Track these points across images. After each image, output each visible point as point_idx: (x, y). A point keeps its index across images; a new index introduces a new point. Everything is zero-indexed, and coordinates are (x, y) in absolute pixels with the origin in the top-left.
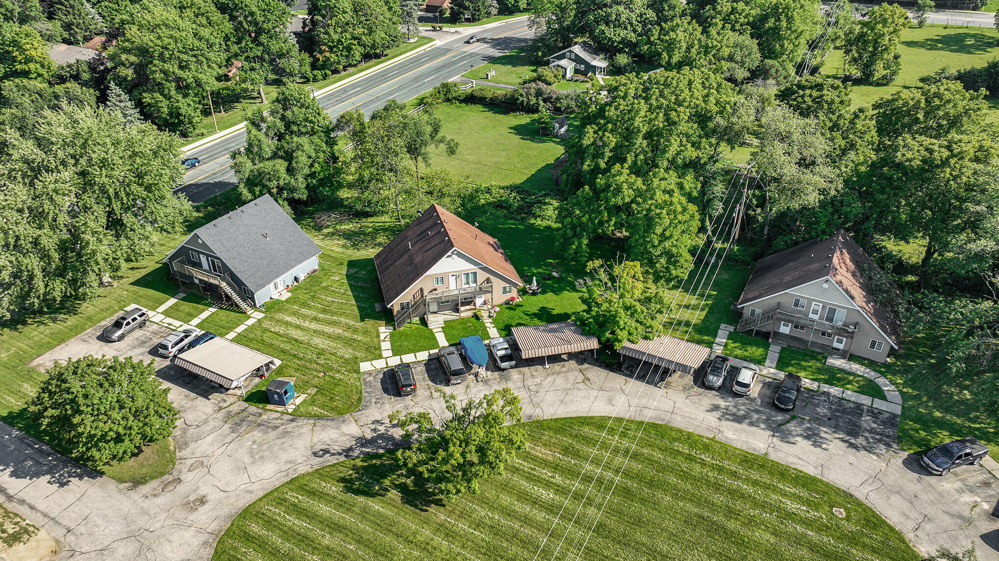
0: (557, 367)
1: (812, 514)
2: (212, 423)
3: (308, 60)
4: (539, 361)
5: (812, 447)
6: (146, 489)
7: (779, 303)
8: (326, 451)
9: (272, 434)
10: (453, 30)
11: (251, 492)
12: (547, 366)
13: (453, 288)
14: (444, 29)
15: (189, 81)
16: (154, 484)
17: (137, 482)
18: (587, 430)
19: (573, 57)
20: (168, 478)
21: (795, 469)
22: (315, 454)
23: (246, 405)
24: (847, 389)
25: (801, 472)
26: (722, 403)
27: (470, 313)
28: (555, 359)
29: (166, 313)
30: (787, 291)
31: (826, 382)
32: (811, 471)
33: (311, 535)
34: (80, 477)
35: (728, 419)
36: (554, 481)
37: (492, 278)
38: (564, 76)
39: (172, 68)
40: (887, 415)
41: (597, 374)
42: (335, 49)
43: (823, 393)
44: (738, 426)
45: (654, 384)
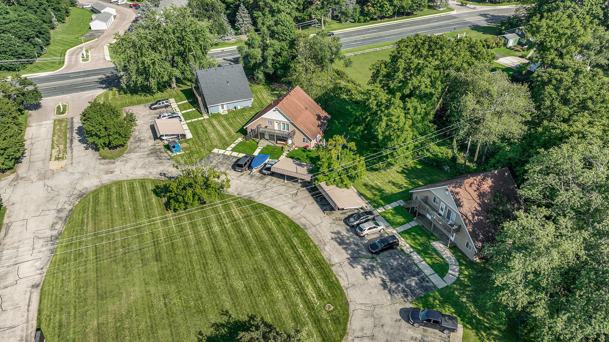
1: (317, 302)
2: (146, 149)
5: (361, 274)
6: (103, 161)
7: (427, 197)
8: (165, 174)
9: (158, 161)
10: (472, 6)
11: (127, 176)
12: (286, 181)
13: (276, 129)
14: (468, 5)
16: (107, 161)
17: (104, 158)
18: (265, 214)
20: (113, 161)
21: (336, 278)
22: (160, 174)
23: (163, 147)
24: (425, 260)
25: (338, 281)
26: (344, 233)
27: (281, 146)
29: (179, 106)
30: (430, 189)
31: (419, 252)
32: (343, 283)
33: (124, 199)
34: (93, 149)
35: (337, 241)
36: (226, 226)
37: (297, 131)
40: (431, 284)
41: (304, 193)
43: (409, 256)
44: (337, 246)
45: (324, 211)
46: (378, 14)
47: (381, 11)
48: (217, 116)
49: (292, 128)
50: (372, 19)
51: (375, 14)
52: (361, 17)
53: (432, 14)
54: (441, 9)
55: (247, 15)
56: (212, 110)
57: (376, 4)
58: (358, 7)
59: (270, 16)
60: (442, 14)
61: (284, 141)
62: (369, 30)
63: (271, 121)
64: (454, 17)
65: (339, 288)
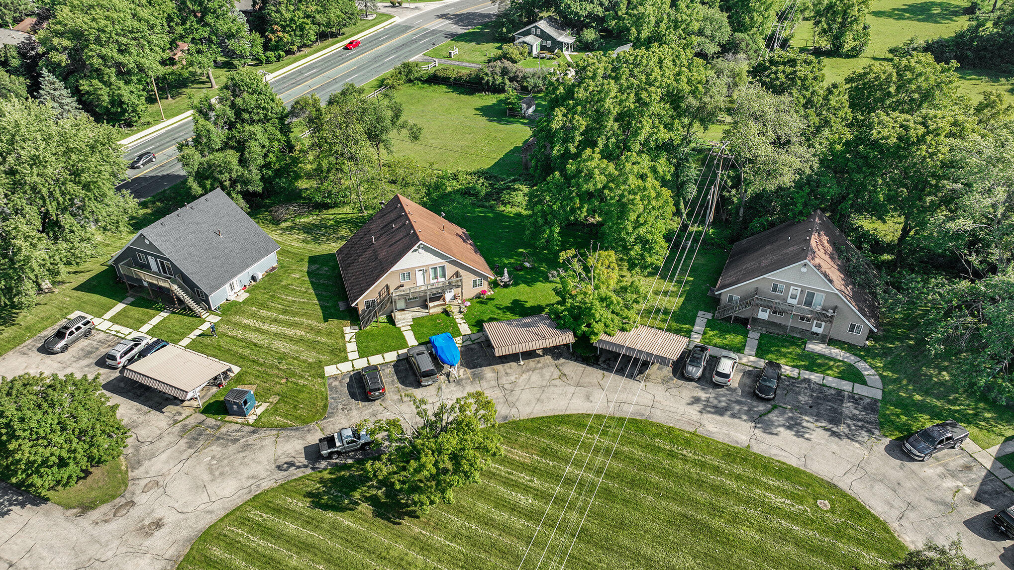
0: (532, 363)
1: (797, 508)
2: (167, 439)
3: (260, 41)
4: (513, 358)
7: (757, 288)
8: (291, 464)
9: (232, 448)
10: (412, 6)
12: (522, 363)
13: (420, 283)
14: (404, 5)
15: (130, 66)
18: (565, 429)
19: (539, 33)
20: (120, 501)
21: (778, 461)
22: (279, 468)
23: (203, 417)
24: (828, 375)
25: (784, 464)
26: (703, 395)
27: (439, 310)
28: (530, 355)
29: (114, 320)
30: (765, 276)
31: (806, 368)
32: (794, 462)
35: (710, 412)
36: (533, 485)
37: (462, 272)
38: (530, 53)
39: (111, 52)
40: (868, 400)
41: (573, 368)
42: (288, 29)
44: (718, 418)
45: (631, 376)
46: (297, 41)
47: (301, 36)
49: (451, 270)
50: (289, 52)
51: (293, 43)
61: (438, 299)
63: (408, 274)
65: (797, 471)
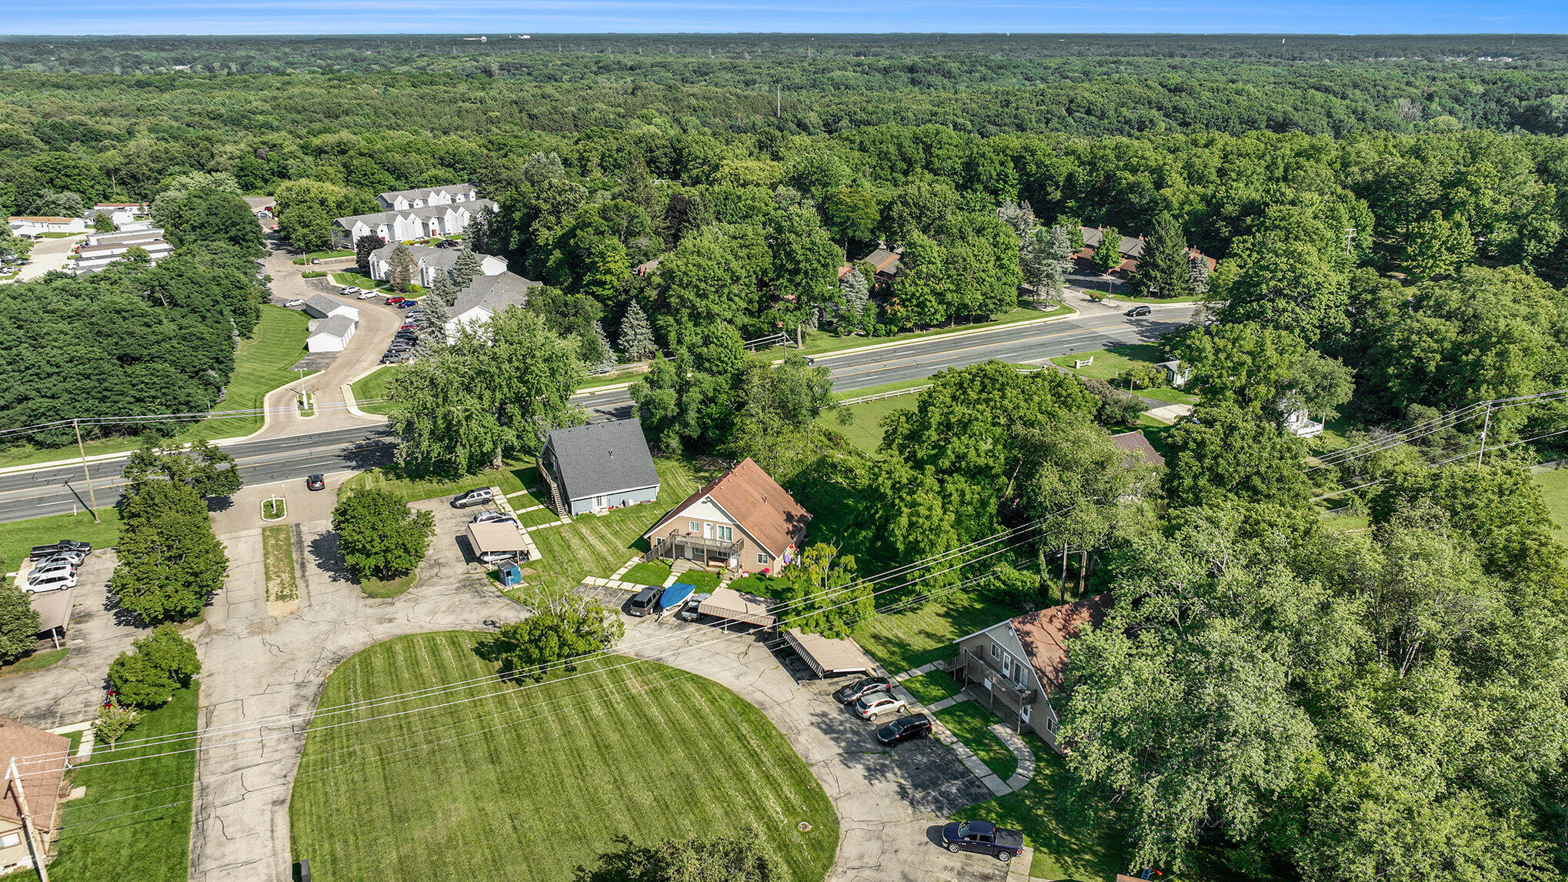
0: (734, 635)
1: (783, 820)
2: (451, 580)
3: (875, 311)
5: (862, 778)
6: (370, 601)
7: (982, 646)
8: (493, 623)
9: (478, 600)
10: (1113, 303)
11: (421, 627)
13: (709, 536)
14: (1105, 301)
16: (378, 600)
17: (371, 596)
18: (689, 686)
20: (390, 600)
21: (818, 785)
22: (485, 623)
23: (485, 576)
24: (977, 755)
25: (821, 788)
26: (834, 714)
29: (509, 501)
30: (984, 631)
31: (967, 743)
32: (830, 791)
33: (422, 664)
34: (347, 580)
35: (820, 728)
36: (616, 706)
40: (986, 790)
42: (907, 303)
43: (948, 749)
44: (821, 735)
45: (797, 680)
46: (915, 319)
47: (919, 314)
48: (587, 519)
49: (737, 536)
50: (902, 330)
51: (908, 319)
52: (878, 326)
53: (1027, 319)
54: (1049, 309)
55: (644, 323)
56: (578, 507)
57: (908, 300)
58: (873, 306)
59: (690, 324)
60: (1050, 320)
61: (722, 561)
62: (895, 351)
63: (698, 524)
64: (1073, 326)
65: (823, 797)
